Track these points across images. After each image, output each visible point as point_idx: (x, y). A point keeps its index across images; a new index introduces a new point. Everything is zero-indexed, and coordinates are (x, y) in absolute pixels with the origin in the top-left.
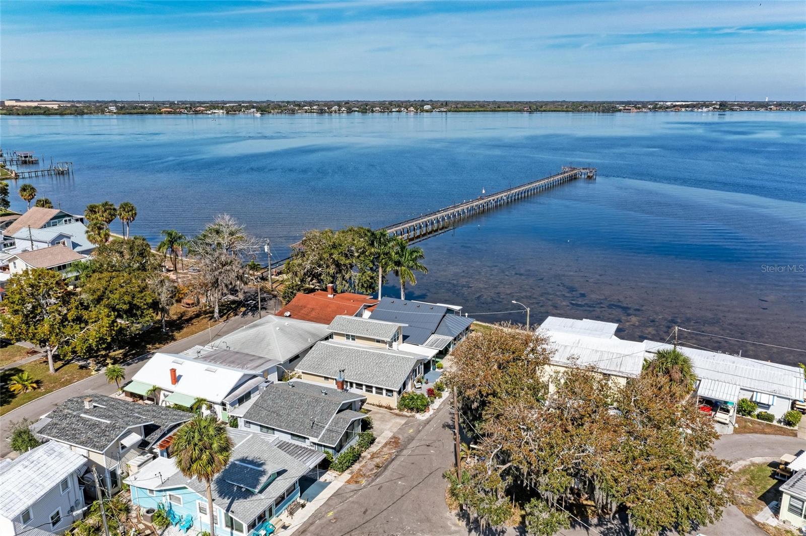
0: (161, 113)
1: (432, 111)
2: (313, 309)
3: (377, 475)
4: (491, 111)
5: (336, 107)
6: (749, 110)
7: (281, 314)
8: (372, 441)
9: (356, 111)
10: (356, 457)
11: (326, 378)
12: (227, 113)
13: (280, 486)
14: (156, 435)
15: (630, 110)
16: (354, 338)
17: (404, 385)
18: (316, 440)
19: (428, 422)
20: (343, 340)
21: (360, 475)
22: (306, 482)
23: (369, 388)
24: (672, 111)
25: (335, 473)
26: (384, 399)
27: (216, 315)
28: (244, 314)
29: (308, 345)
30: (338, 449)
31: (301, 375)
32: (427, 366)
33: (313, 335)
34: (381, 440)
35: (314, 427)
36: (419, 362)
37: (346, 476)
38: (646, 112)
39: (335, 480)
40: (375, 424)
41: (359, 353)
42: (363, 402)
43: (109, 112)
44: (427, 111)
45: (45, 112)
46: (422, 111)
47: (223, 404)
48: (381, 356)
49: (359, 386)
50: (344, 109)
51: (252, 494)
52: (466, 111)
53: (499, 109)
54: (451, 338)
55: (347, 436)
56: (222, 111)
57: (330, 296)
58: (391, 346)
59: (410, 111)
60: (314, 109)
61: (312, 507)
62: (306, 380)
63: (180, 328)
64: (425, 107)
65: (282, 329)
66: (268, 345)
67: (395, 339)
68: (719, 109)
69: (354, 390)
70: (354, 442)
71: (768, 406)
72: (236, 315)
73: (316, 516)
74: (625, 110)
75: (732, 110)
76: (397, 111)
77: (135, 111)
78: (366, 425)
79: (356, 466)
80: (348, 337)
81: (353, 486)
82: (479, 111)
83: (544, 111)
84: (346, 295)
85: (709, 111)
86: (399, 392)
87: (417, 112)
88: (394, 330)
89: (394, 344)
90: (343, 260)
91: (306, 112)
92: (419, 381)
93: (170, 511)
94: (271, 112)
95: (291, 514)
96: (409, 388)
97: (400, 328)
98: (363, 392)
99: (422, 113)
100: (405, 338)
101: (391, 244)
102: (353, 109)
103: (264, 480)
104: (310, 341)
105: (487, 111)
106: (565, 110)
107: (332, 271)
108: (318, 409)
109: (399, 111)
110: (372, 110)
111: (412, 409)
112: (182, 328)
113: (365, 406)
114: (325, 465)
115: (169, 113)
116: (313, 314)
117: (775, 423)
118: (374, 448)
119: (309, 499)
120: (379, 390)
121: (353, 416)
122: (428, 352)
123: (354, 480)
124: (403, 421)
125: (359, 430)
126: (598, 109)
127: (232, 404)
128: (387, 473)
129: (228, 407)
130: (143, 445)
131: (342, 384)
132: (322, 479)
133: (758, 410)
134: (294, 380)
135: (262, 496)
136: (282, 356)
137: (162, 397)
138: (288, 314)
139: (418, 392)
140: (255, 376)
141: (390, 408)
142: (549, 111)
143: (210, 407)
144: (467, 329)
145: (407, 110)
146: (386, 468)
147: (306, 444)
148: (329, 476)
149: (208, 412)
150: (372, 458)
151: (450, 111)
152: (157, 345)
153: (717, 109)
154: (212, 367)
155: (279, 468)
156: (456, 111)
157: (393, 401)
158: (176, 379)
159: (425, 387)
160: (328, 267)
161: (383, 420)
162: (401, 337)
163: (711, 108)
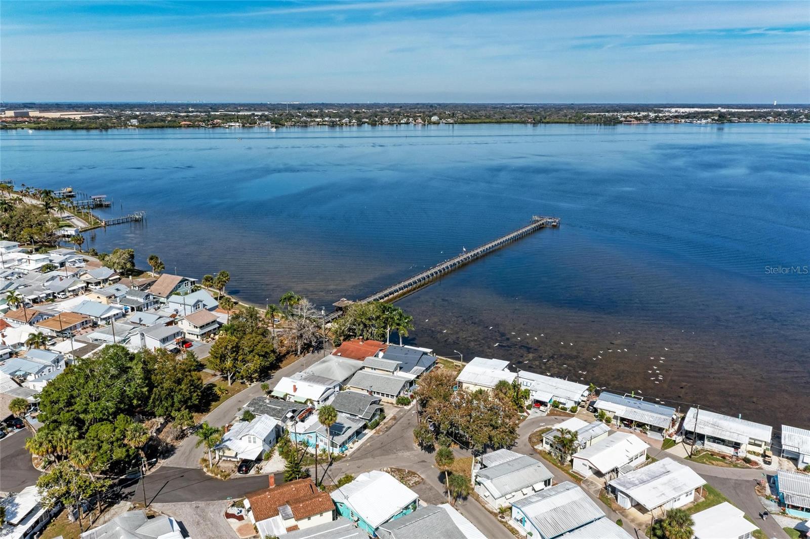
0: (180, 127)
1: (439, 123)
2: (352, 351)
3: (386, 431)
4: (495, 123)
5: (347, 119)
6: (748, 121)
7: (335, 354)
8: (385, 418)
9: (366, 122)
10: (378, 424)
11: (362, 389)
12: (243, 126)
13: (350, 433)
14: (296, 413)
15: (631, 121)
16: (375, 369)
17: (399, 393)
18: (361, 416)
19: (410, 410)
20: (370, 370)
21: (379, 430)
22: (358, 433)
23: (383, 394)
24: (671, 123)
25: (369, 430)
26: (390, 399)
27: (299, 353)
28: (313, 352)
29: (352, 373)
30: (370, 420)
31: (350, 388)
32: (411, 383)
33: (354, 367)
34: (388, 417)
35: (360, 411)
36: (407, 382)
37: (374, 431)
38: (646, 124)
39: (369, 433)
40: (386, 411)
41: (377, 378)
42: (380, 401)
43: (131, 125)
44: (434, 123)
45: (72, 126)
46: (430, 123)
47: (318, 401)
48: (388, 379)
49: (378, 393)
50: (354, 121)
51: (340, 435)
52: (473, 123)
53: (504, 120)
54: (424, 369)
55: (374, 415)
56: (238, 124)
57: (361, 343)
58: (393, 373)
59: (418, 123)
60: (325, 121)
61: (361, 442)
62: (353, 390)
63: (281, 361)
64: (432, 118)
65: (339, 364)
66: (333, 373)
67: (396, 369)
68: (717, 120)
69: (376, 395)
70: (377, 418)
71: (565, 404)
72: (308, 352)
73: (364, 444)
74: (625, 121)
75: (731, 121)
76: (405, 123)
77: (156, 124)
78: (382, 410)
79: (378, 428)
80: (372, 368)
81: (377, 435)
82: (485, 123)
83: (548, 123)
84: (369, 341)
85: (708, 123)
86: (397, 396)
87: (424, 125)
88: (395, 366)
89: (395, 372)
90: (367, 322)
91: (318, 125)
92: (407, 391)
93: (308, 442)
94: (284, 125)
95: (353, 443)
96: (402, 394)
97: (398, 364)
98: (380, 396)
99: (429, 125)
100: (401, 368)
101: (394, 313)
102: (363, 120)
103: (344, 429)
104: (354, 370)
105: (493, 123)
106: (568, 121)
107: (361, 328)
108: (362, 403)
109: (407, 123)
110: (382, 122)
111: (403, 404)
112: (282, 361)
113: (381, 403)
114: (365, 427)
115: (189, 126)
116: (353, 354)
117: (568, 412)
118: (385, 421)
119: (360, 439)
120: (388, 395)
121: (376, 407)
122: (412, 377)
123: (377, 432)
124: (398, 410)
125: (379, 413)
126: (599, 121)
127: (322, 402)
128: (391, 430)
129: (320, 402)
130: (292, 417)
131: (371, 393)
132: (364, 432)
133: (561, 406)
134: (347, 390)
135: (343, 435)
136: (341, 379)
137: (288, 398)
138: (339, 354)
139: (406, 396)
140: (330, 389)
141: (393, 404)
142: (552, 123)
143: (312, 403)
144: (434, 363)
145: (415, 121)
146: (390, 428)
147: (357, 418)
148: (366, 431)
149: (311, 405)
150: (385, 424)
151: (456, 123)
152: (273, 371)
153: (715, 120)
154: (311, 384)
155: (349, 426)
156: (462, 123)
157: (394, 400)
158: (295, 389)
159: (410, 394)
160: (359, 325)
161: (389, 409)
162: (399, 368)
163: (709, 120)
